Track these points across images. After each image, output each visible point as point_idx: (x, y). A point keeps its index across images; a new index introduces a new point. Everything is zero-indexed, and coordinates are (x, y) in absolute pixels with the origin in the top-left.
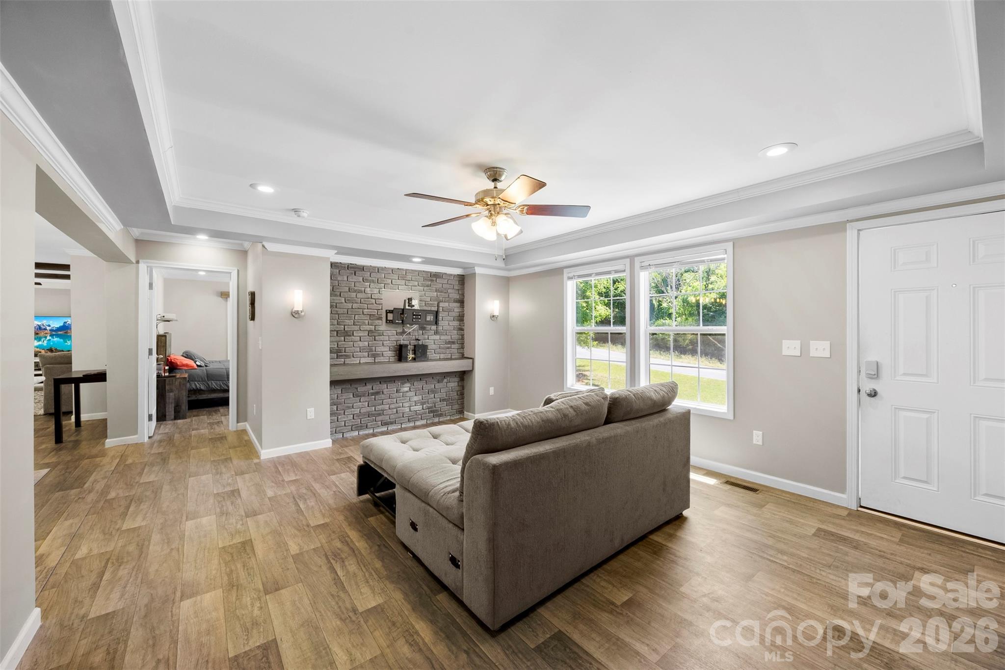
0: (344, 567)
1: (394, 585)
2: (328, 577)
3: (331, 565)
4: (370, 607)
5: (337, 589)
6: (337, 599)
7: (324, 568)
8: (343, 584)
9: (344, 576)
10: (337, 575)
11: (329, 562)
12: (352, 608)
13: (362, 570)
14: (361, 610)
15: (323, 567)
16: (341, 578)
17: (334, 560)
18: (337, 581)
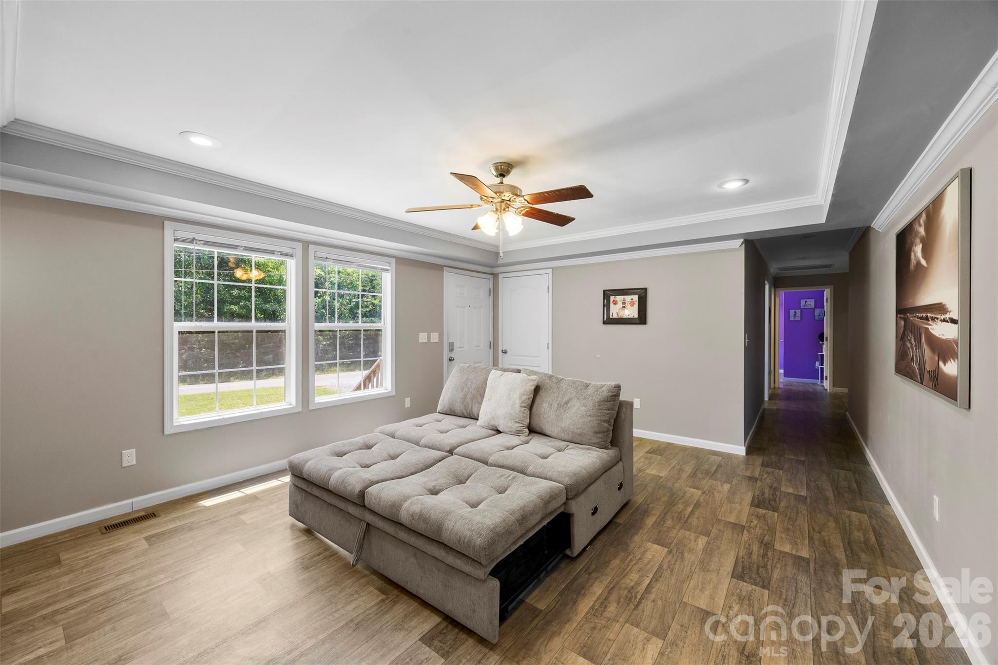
0: (638, 583)
1: (630, 544)
2: (659, 586)
3: (645, 594)
4: (659, 546)
5: (664, 572)
6: (671, 567)
7: (652, 596)
8: (656, 571)
9: (648, 577)
10: (651, 581)
11: (642, 598)
12: (669, 554)
13: (631, 568)
14: (666, 550)
15: (653, 599)
16: (651, 576)
17: (636, 596)
18: (656, 578)
